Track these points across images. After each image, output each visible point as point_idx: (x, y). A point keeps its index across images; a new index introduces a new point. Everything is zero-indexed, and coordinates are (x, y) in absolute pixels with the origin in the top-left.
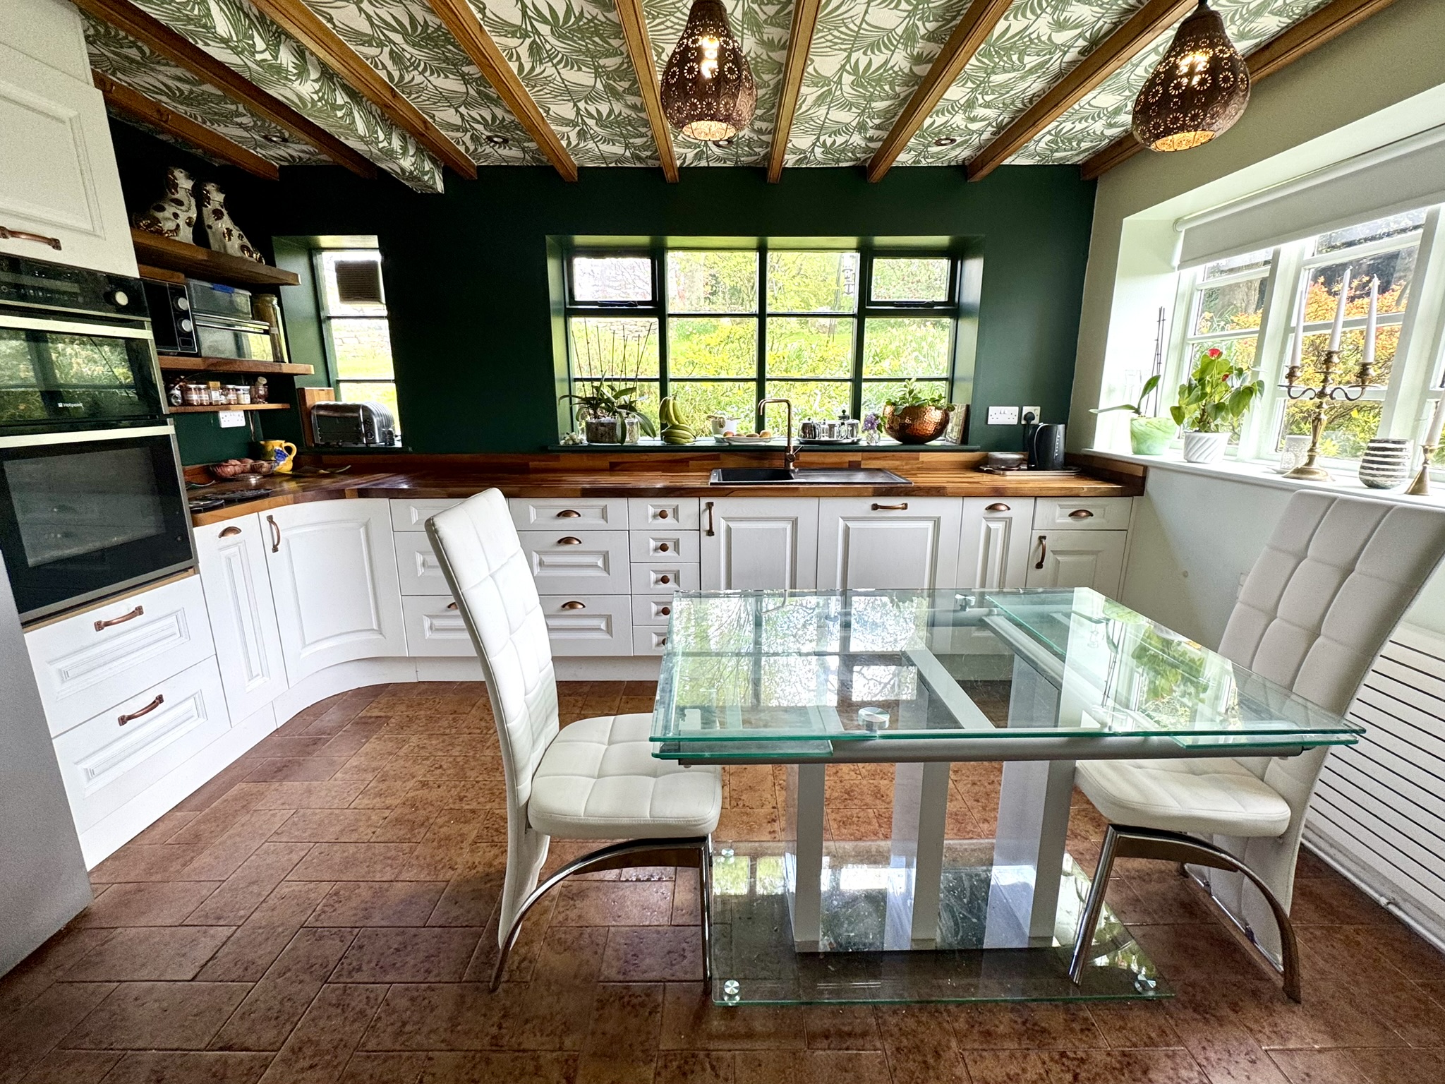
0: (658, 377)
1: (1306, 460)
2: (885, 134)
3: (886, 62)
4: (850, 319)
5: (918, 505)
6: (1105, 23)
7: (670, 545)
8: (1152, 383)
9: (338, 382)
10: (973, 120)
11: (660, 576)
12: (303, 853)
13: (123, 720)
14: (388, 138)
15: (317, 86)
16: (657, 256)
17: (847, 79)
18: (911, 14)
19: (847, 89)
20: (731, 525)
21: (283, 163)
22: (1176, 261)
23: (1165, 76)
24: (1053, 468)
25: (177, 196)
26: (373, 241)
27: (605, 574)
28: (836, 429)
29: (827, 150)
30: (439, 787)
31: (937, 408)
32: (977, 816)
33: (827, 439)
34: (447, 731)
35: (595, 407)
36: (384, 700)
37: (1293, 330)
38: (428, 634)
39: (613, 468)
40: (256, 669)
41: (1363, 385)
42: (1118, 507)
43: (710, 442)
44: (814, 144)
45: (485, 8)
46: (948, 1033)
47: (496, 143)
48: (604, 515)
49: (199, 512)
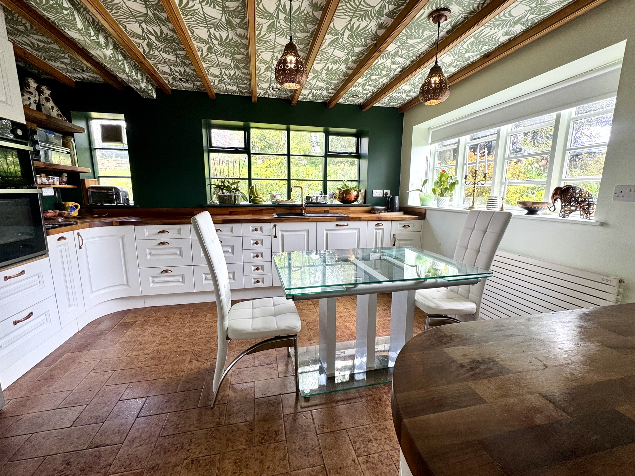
0: (247, 178)
1: (472, 204)
2: (335, 92)
3: (338, 68)
4: (322, 158)
5: (352, 224)
6: (407, 64)
7: (259, 242)
8: (425, 182)
9: (99, 177)
10: (365, 90)
11: (255, 255)
12: (110, 375)
13: (15, 323)
14: (137, 75)
15: (112, 52)
16: (246, 130)
17: (324, 72)
18: (348, 54)
19: (324, 75)
20: (284, 233)
21: (78, 80)
22: (430, 142)
23: (427, 84)
24: (396, 211)
25: (29, 90)
26: (122, 116)
27: (232, 255)
28: (319, 198)
29: (314, 95)
30: (168, 344)
31: (355, 190)
32: (381, 330)
33: (316, 202)
34: (165, 324)
35: (222, 189)
36: (130, 315)
37: (465, 164)
38: (151, 285)
39: (231, 213)
40: (72, 302)
41: (485, 180)
42: (418, 223)
43: (270, 203)
44: (310, 93)
45: (194, 32)
46: (382, 393)
47: (183, 81)
48: (232, 231)
49: (49, 229)
